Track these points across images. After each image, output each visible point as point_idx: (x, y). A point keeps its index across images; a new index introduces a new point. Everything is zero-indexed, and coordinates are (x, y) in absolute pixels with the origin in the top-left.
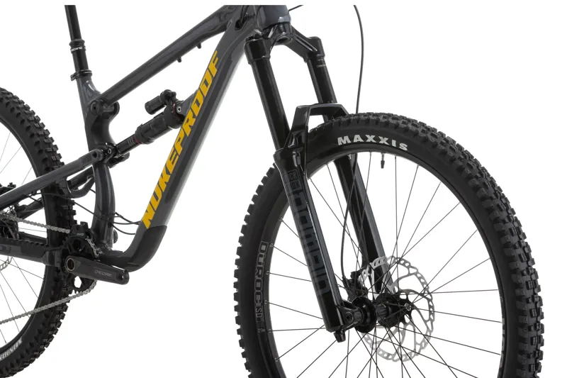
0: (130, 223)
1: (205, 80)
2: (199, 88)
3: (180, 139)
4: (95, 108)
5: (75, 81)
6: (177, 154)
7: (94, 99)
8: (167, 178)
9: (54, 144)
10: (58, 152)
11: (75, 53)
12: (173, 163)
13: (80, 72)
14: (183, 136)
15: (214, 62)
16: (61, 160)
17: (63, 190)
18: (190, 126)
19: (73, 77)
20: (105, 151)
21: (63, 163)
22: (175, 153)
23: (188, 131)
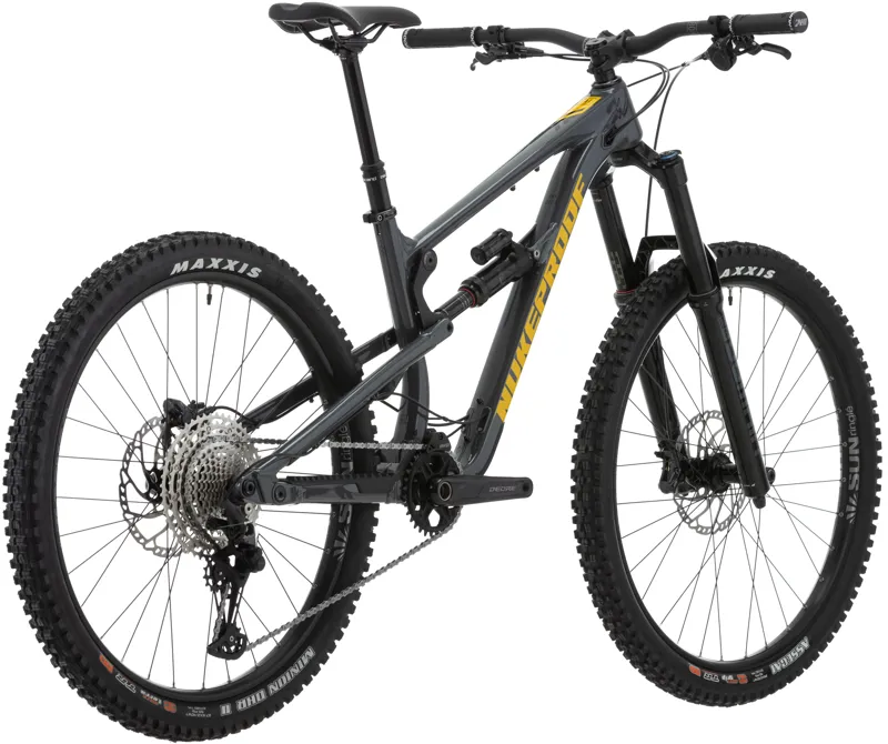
0: (452, 422)
1: (570, 212)
3: (542, 292)
6: (539, 314)
15: (578, 189)
19: (368, 218)
22: (536, 313)
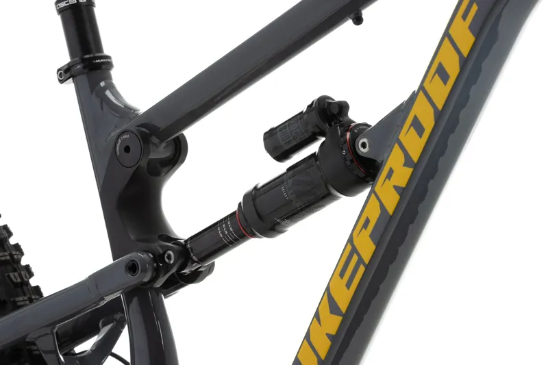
1: (440, 65)
2: (422, 87)
3: (367, 221)
4: (127, 149)
5: (70, 86)
6: (360, 261)
7: (124, 127)
8: (333, 324)
9: (12, 241)
10: (24, 262)
11: (69, 12)
12: (348, 285)
13: (83, 60)
14: (377, 212)
15: (464, 17)
16: (33, 282)
17: (46, 357)
18: (396, 187)
19: (65, 73)
20: (159, 258)
21: (37, 290)
22: (355, 258)
23: (391, 201)
